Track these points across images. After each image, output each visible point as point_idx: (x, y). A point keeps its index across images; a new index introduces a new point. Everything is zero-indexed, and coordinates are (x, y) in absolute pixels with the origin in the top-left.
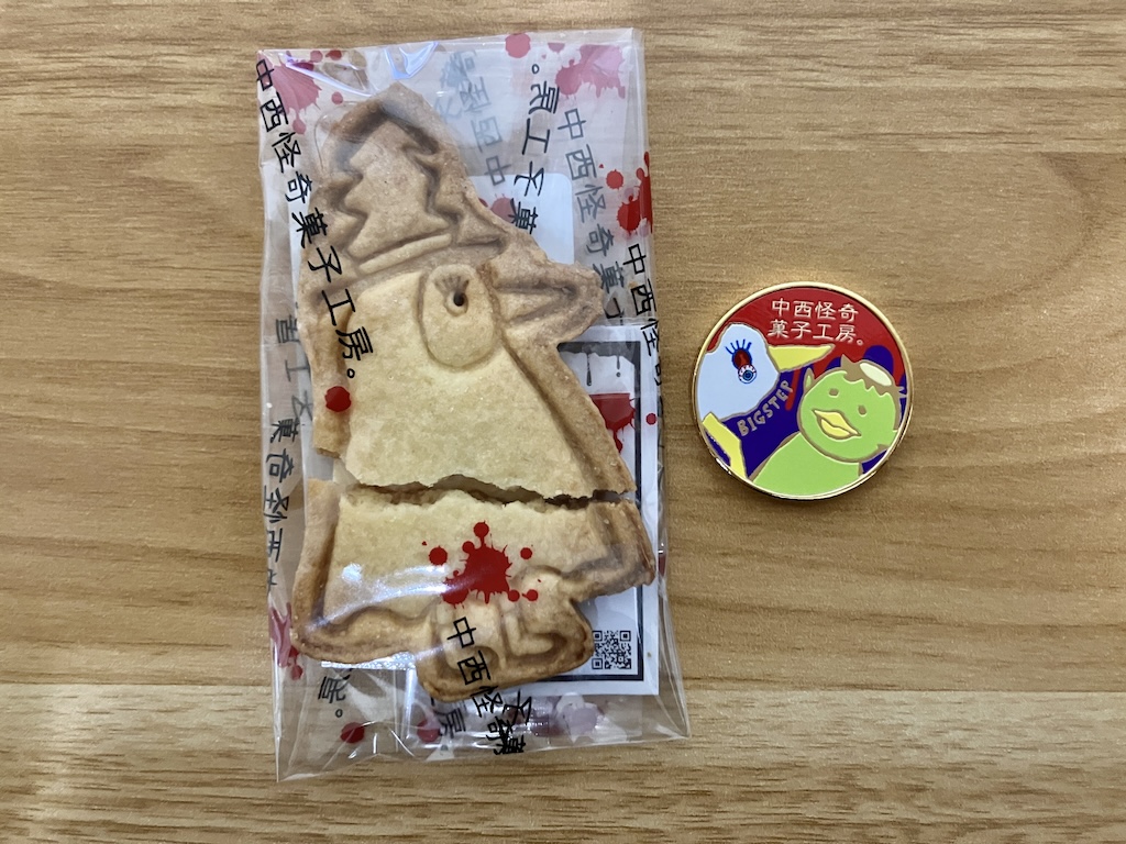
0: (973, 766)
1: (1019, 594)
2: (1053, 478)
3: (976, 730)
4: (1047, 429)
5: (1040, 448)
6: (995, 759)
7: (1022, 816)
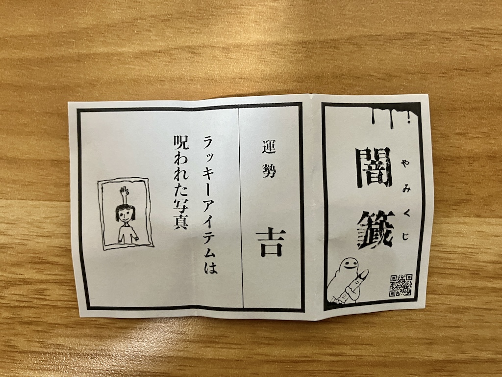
0: (13, 246)
1: (37, 140)
2: (56, 68)
3: (14, 224)
4: (51, 36)
5: (47, 49)
6: (25, 242)
7: (44, 277)
